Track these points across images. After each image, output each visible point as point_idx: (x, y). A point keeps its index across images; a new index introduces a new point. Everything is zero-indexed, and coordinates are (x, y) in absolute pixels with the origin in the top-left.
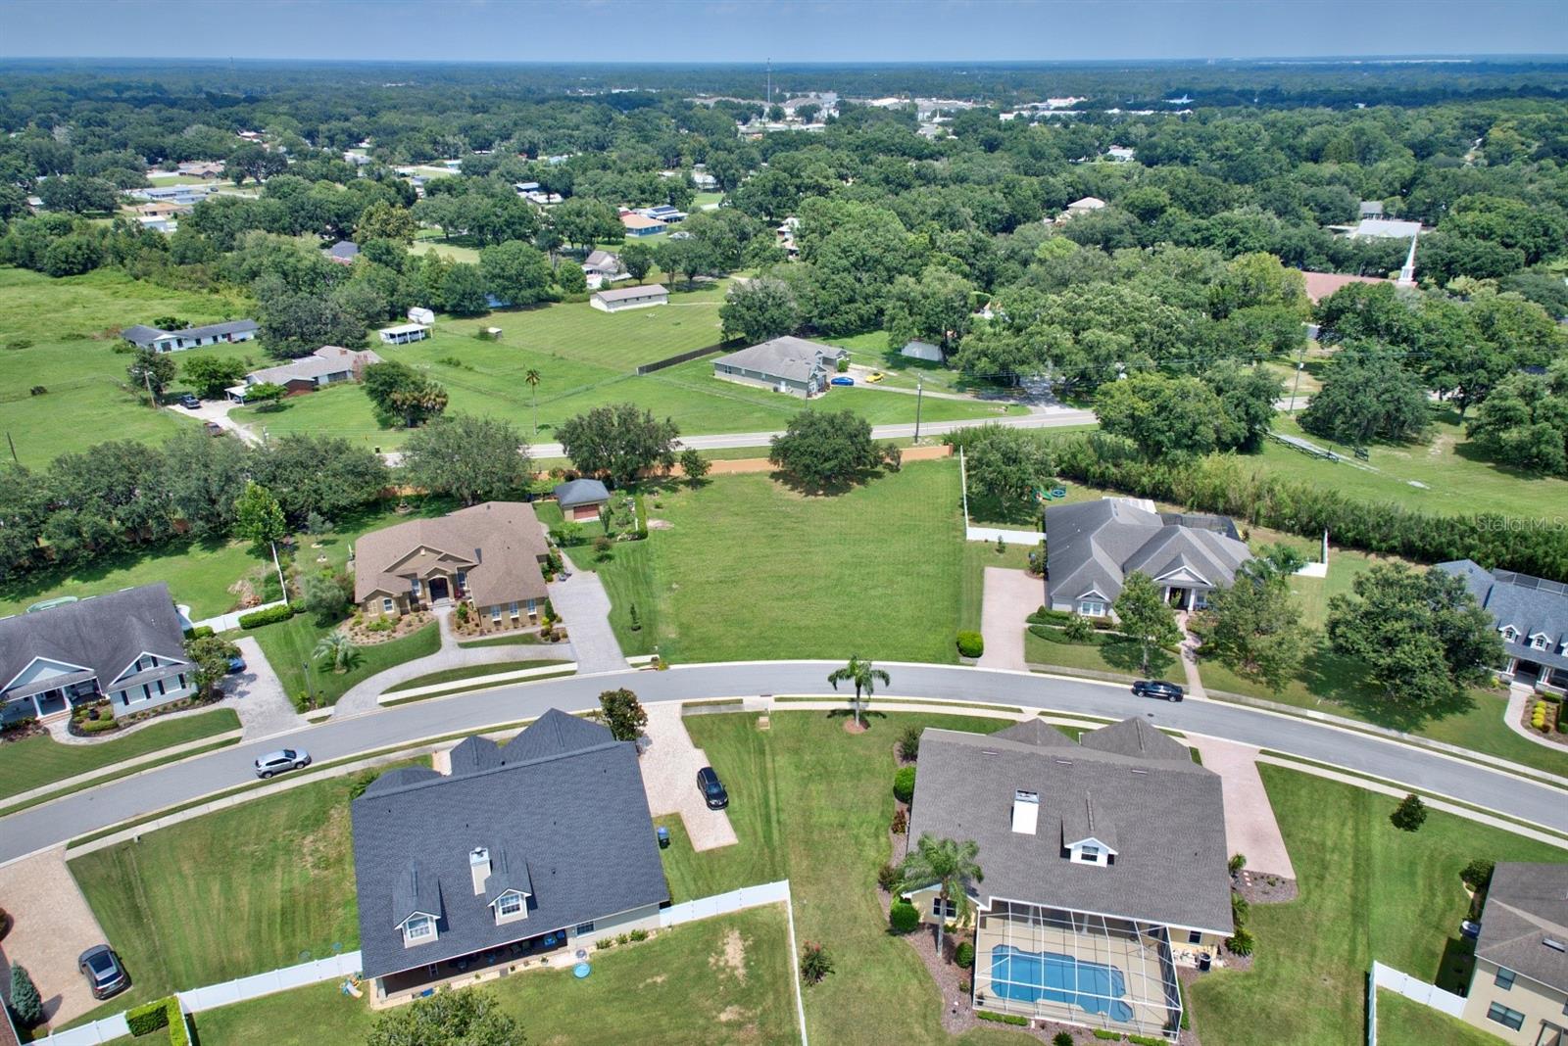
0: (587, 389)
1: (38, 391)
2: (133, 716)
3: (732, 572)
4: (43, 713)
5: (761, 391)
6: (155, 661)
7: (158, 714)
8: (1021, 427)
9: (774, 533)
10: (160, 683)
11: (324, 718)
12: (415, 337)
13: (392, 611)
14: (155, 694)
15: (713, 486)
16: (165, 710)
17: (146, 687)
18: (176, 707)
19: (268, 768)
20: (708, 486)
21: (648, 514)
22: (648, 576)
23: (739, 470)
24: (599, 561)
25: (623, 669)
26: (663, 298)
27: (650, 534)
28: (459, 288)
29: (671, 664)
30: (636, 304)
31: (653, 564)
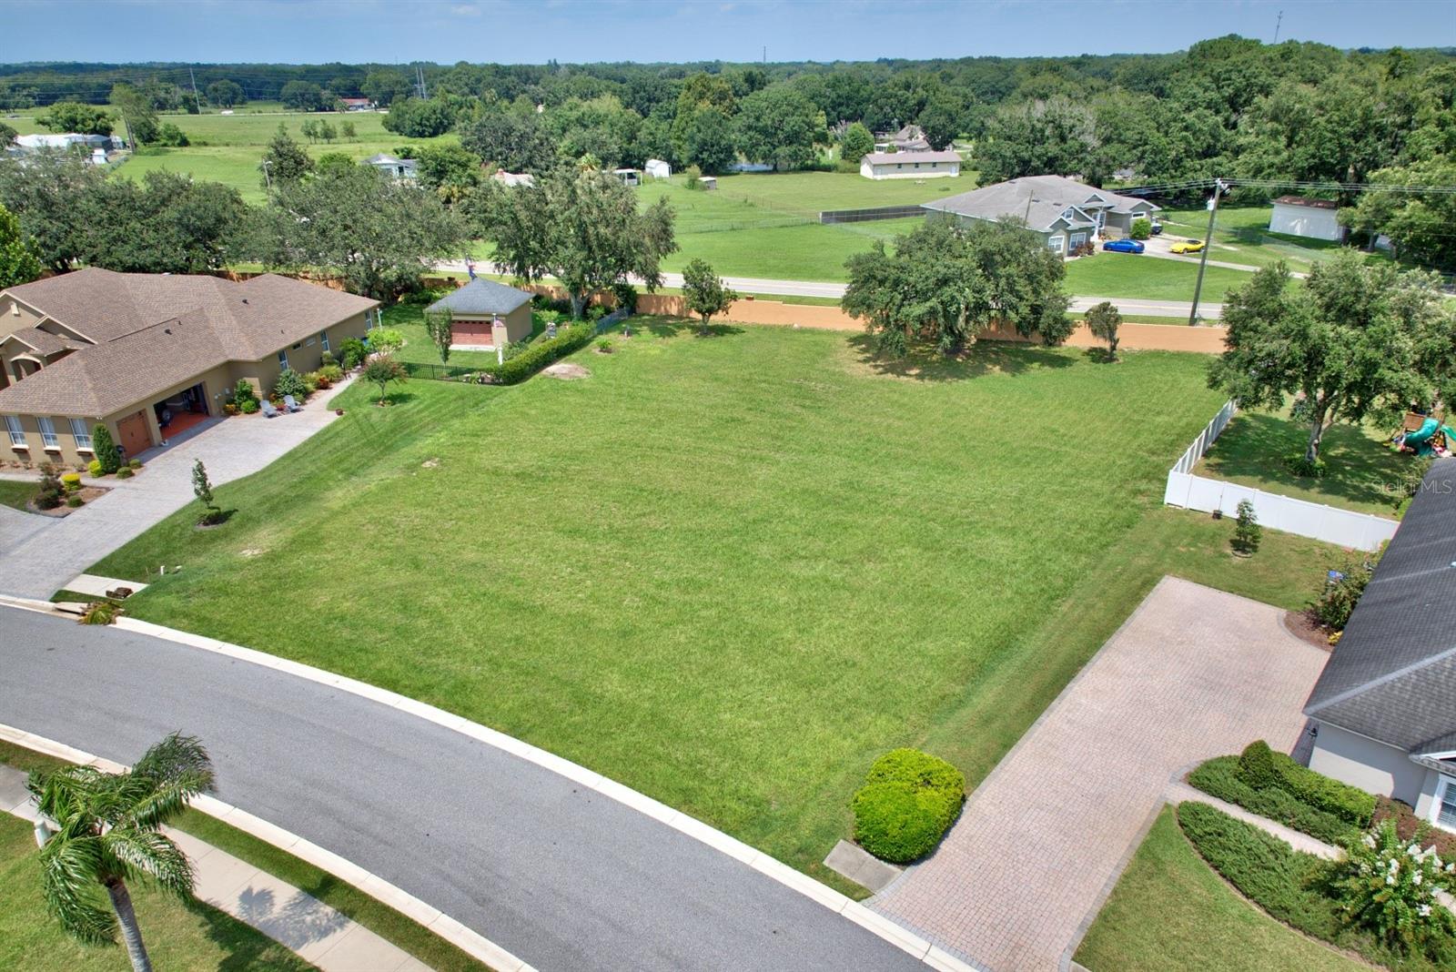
20: (728, 337)
21: (574, 356)
22: (411, 438)
23: (808, 325)
24: (375, 400)
25: (31, 598)
26: (954, 168)
27: (531, 381)
28: (699, 137)
29: (127, 614)
30: (914, 172)
31: (456, 423)
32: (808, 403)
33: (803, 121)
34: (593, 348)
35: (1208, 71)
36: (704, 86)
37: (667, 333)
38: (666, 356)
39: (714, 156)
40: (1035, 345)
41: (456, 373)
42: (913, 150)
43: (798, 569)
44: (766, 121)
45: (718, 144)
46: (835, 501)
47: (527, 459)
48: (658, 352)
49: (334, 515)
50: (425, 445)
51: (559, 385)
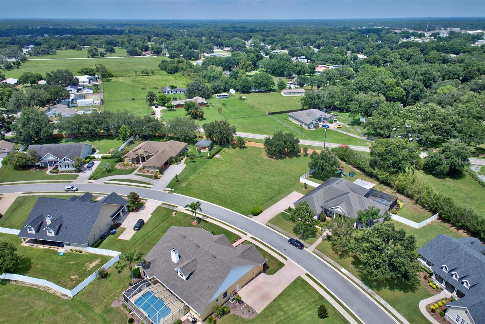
0: (248, 117)
1: (133, 99)
2: (62, 171)
3: (220, 173)
4: (50, 166)
5: (296, 125)
6: (68, 160)
7: (67, 172)
8: (355, 150)
10: (68, 165)
11: (91, 182)
12: (224, 97)
13: (130, 162)
14: (67, 167)
16: (69, 172)
17: (65, 165)
18: (71, 172)
19: (66, 189)
21: (219, 153)
22: (198, 169)
24: (191, 162)
25: (162, 190)
27: (213, 158)
29: (174, 193)
30: (294, 94)
31: (203, 166)
32: (256, 164)
34: (222, 151)
37: (234, 148)
38: (234, 153)
39: (246, 89)
41: (201, 157)
43: (250, 189)
45: (247, 86)
46: (257, 180)
47: (215, 173)
48: (233, 152)
50: (200, 170)
51: (218, 159)
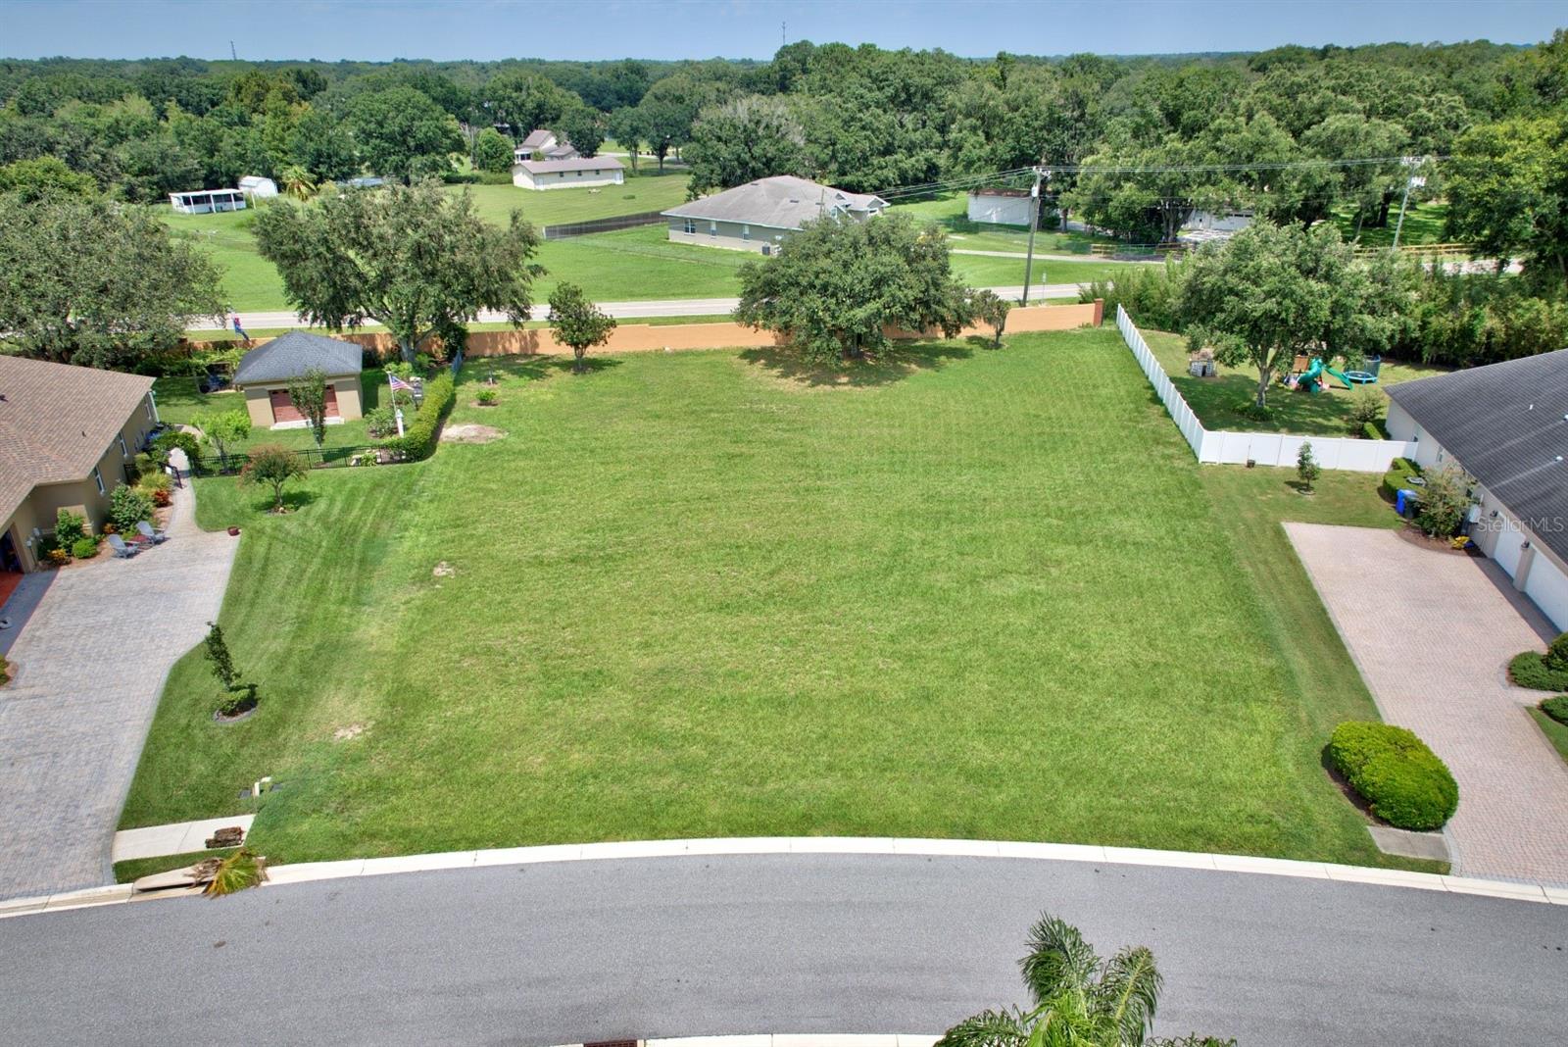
3: (611, 538)
9: (733, 449)
15: (620, 370)
20: (608, 371)
21: (458, 414)
22: (376, 545)
23: (681, 347)
24: (263, 508)
25: (75, 889)
26: (618, 175)
27: (440, 452)
28: (311, 146)
29: (275, 860)
30: (578, 181)
32: (783, 426)
33: (436, 127)
34: (467, 402)
35: (865, 71)
36: (259, 85)
37: (534, 374)
38: (568, 401)
39: (336, 170)
40: (916, 340)
42: (552, 157)
43: (998, 589)
44: (393, 127)
45: (337, 155)
47: (561, 541)
48: (551, 396)
49: (402, 660)
50: (405, 550)
